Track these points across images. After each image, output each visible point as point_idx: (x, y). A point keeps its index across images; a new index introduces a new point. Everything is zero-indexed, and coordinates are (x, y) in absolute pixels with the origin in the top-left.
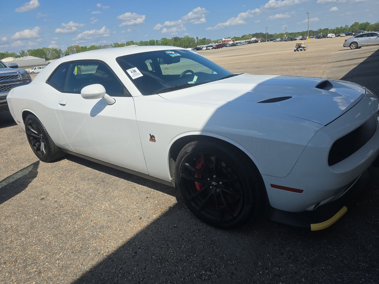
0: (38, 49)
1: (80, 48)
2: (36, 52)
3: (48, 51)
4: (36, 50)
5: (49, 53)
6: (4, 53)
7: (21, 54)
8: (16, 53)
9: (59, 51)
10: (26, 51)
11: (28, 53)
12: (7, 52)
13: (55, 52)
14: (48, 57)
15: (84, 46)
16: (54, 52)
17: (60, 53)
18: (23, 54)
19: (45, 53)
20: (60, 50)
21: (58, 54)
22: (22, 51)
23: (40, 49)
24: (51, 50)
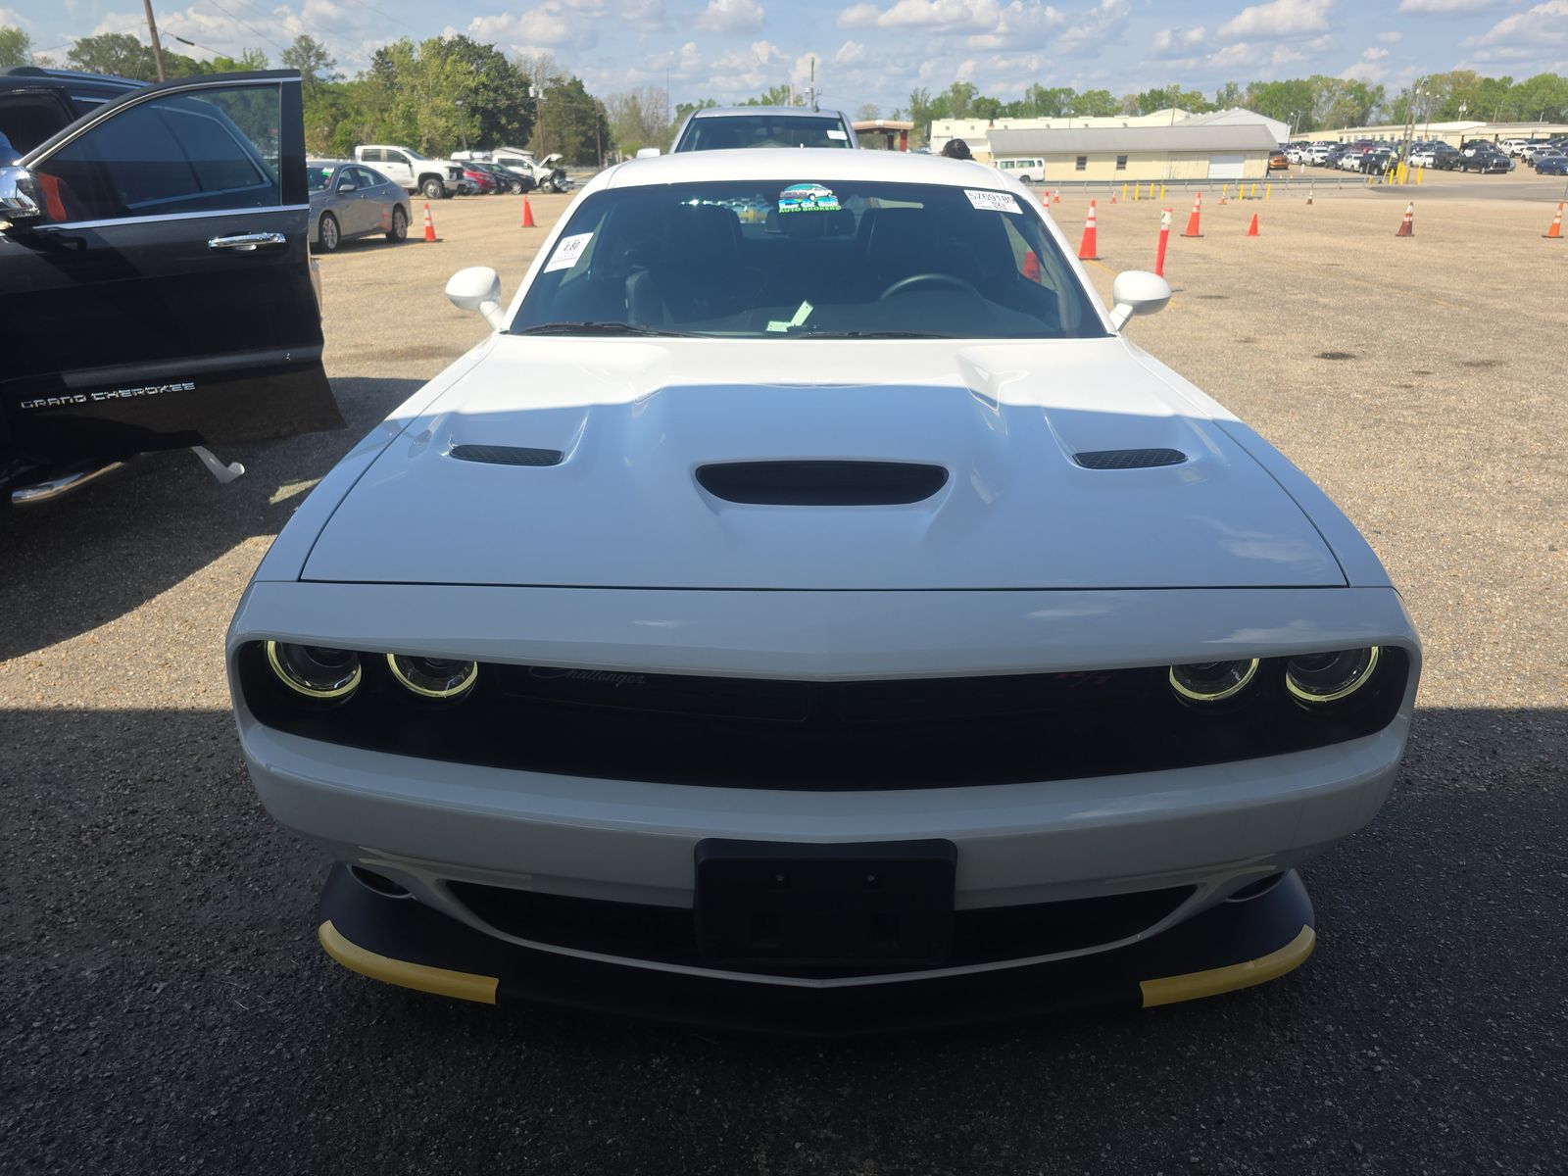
0: (1290, 81)
1: (1474, 86)
2: (1278, 95)
3: (1325, 93)
4: (1281, 84)
5: (1329, 99)
6: (1165, 90)
7: (1220, 99)
8: (1204, 95)
9: (1373, 93)
10: (1242, 89)
11: (1246, 98)
12: (1177, 88)
13: (1356, 98)
14: (1317, 118)
15: (1497, 78)
16: (1352, 96)
17: (1372, 102)
18: (1227, 100)
19: (1309, 100)
20: (1380, 89)
21: (1364, 106)
22: (1228, 85)
23: (1298, 80)
24: (1342, 89)
